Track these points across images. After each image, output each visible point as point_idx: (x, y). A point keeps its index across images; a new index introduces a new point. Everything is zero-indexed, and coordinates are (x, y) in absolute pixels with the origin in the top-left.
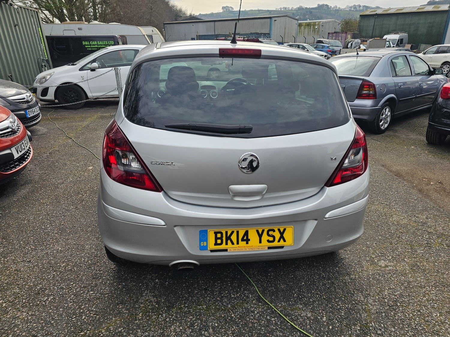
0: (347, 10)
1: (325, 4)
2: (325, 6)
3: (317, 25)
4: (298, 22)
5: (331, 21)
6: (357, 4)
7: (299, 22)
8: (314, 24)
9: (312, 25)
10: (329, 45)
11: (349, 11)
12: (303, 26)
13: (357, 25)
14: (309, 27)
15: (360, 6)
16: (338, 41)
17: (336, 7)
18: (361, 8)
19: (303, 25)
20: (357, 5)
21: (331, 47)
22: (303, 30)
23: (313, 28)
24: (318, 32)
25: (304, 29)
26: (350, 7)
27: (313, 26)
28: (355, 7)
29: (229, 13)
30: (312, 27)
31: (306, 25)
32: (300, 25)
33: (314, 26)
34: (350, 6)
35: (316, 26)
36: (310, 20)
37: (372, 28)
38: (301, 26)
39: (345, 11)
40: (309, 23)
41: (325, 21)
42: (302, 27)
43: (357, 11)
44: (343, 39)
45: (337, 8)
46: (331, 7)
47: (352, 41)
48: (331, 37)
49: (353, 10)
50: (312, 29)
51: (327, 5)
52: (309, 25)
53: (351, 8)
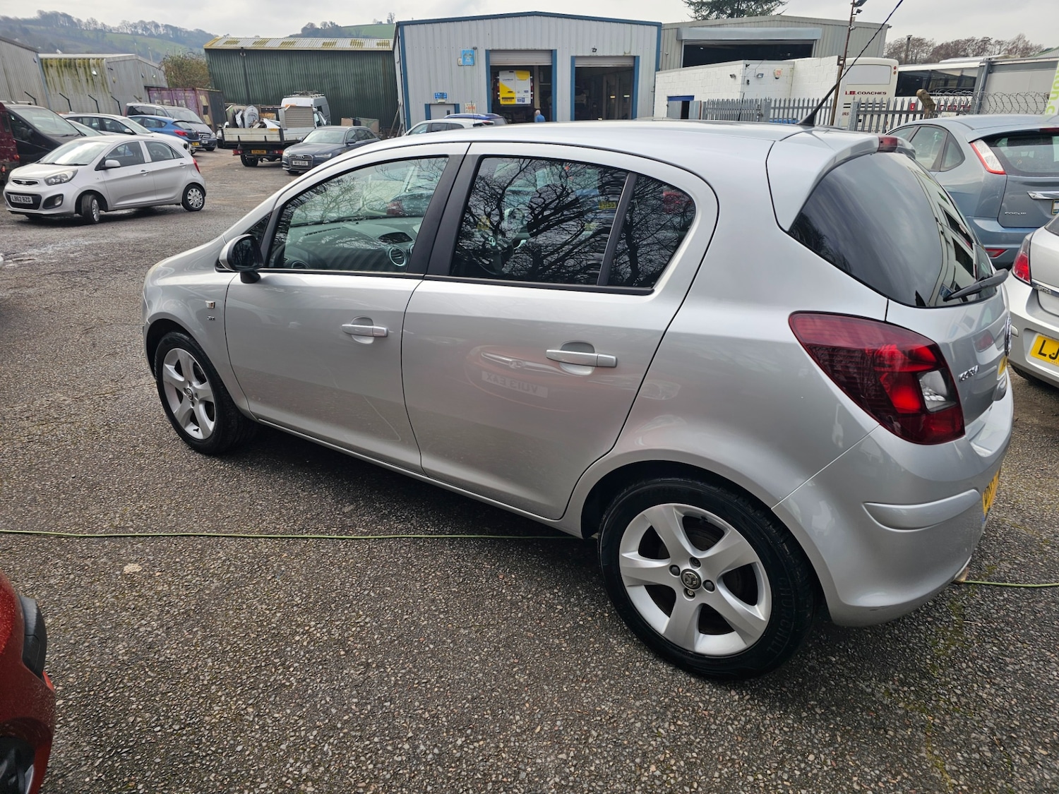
0: (128, 34)
1: (60, 11)
2: (62, 18)
3: (94, 66)
4: (37, 56)
5: (128, 58)
6: (147, 20)
7: (41, 56)
8: (86, 64)
9: (80, 67)
10: (176, 120)
11: (132, 34)
12: (55, 69)
13: (207, 72)
14: (74, 72)
15: (157, 26)
16: (184, 109)
17: (95, 23)
18: (161, 29)
19: (51, 66)
20: (149, 23)
21: (179, 124)
22: (57, 79)
23: (86, 73)
24: (103, 85)
25: (59, 76)
26: (131, 26)
27: (83, 69)
28: (144, 25)
30: (81, 71)
31: (61, 66)
32: (45, 65)
33: (85, 68)
34: (131, 23)
35: (92, 69)
36: (64, 52)
37: (242, 80)
38: (47, 67)
39: (121, 33)
40: (68, 61)
41: (113, 58)
42: (52, 72)
43: (151, 35)
44: (192, 103)
45: (99, 27)
46: (79, 20)
47: (240, 110)
48: (157, 98)
49: (142, 35)
50: (83, 78)
51: (65, 15)
52: (69, 65)
53: (135, 27)
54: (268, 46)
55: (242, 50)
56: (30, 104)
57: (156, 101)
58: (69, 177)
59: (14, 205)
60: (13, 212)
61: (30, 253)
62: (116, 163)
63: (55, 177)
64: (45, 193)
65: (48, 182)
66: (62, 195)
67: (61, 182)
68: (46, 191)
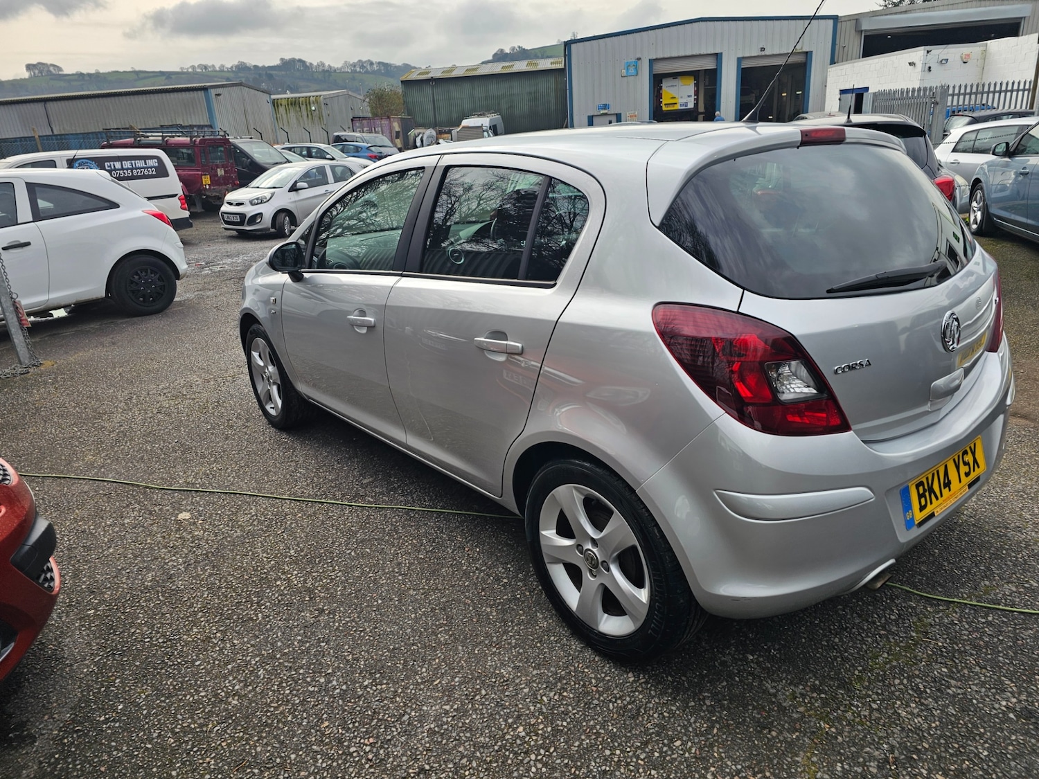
0: (348, 72)
1: (297, 58)
2: (298, 64)
3: (313, 103)
4: (270, 97)
5: (341, 94)
6: (364, 59)
7: (273, 97)
8: (308, 102)
9: (302, 104)
10: (370, 145)
11: (352, 72)
12: (283, 107)
13: (402, 101)
14: (298, 109)
15: (372, 64)
16: (380, 135)
17: (323, 65)
18: (375, 66)
19: (281, 105)
20: (366, 61)
21: (373, 149)
22: (284, 116)
23: (307, 109)
24: (320, 118)
25: (287, 113)
26: (351, 65)
27: (305, 105)
28: (361, 64)
29: (51, 79)
30: (303, 108)
31: (288, 105)
32: (275, 104)
33: (306, 105)
34: (351, 63)
35: (312, 105)
36: (292, 93)
37: (431, 106)
38: (278, 106)
39: (343, 72)
40: (294, 100)
41: (328, 95)
42: (282, 109)
43: (367, 72)
44: (386, 129)
45: (326, 68)
46: (311, 64)
47: (420, 133)
48: (359, 127)
49: (360, 72)
50: (304, 113)
51: (300, 61)
52: (294, 103)
53: (355, 66)
54: (455, 74)
55: (432, 79)
56: (251, 138)
57: (358, 130)
58: (268, 199)
59: (227, 223)
60: (225, 229)
61: (224, 262)
62: (305, 185)
63: (257, 199)
64: (248, 212)
65: (252, 203)
66: (261, 214)
67: (261, 203)
68: (249, 210)
